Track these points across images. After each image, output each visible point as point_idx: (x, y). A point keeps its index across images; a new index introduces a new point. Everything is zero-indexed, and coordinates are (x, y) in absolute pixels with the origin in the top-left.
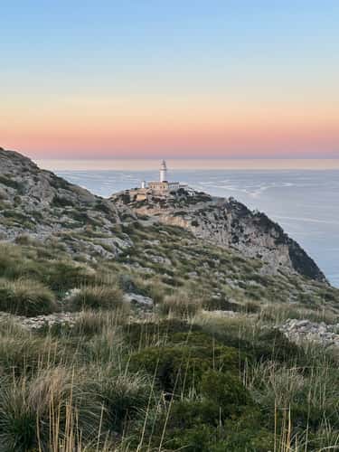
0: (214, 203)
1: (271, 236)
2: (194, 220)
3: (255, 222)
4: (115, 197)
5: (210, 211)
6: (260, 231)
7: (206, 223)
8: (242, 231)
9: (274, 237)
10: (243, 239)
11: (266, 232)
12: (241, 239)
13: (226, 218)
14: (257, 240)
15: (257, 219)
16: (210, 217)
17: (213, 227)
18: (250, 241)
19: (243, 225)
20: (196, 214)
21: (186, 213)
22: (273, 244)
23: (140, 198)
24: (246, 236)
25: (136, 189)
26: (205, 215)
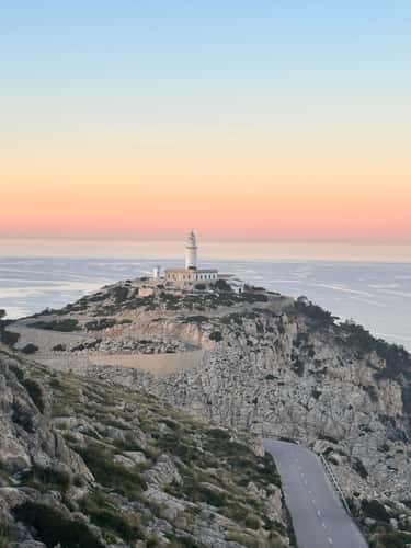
0: (263, 305)
1: (369, 364)
2: (217, 330)
3: (338, 341)
4: (105, 291)
5: (252, 316)
6: (349, 355)
7: (238, 335)
8: (312, 354)
9: (374, 368)
10: (312, 367)
11: (359, 358)
12: (309, 366)
13: (282, 330)
14: (341, 370)
15: (345, 335)
16: (249, 326)
17: (249, 343)
18: (324, 371)
19: (317, 343)
20: (225, 321)
21: (206, 319)
22: (370, 379)
23: (143, 293)
24: (318, 363)
25: (143, 279)
26: (240, 323)
